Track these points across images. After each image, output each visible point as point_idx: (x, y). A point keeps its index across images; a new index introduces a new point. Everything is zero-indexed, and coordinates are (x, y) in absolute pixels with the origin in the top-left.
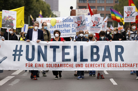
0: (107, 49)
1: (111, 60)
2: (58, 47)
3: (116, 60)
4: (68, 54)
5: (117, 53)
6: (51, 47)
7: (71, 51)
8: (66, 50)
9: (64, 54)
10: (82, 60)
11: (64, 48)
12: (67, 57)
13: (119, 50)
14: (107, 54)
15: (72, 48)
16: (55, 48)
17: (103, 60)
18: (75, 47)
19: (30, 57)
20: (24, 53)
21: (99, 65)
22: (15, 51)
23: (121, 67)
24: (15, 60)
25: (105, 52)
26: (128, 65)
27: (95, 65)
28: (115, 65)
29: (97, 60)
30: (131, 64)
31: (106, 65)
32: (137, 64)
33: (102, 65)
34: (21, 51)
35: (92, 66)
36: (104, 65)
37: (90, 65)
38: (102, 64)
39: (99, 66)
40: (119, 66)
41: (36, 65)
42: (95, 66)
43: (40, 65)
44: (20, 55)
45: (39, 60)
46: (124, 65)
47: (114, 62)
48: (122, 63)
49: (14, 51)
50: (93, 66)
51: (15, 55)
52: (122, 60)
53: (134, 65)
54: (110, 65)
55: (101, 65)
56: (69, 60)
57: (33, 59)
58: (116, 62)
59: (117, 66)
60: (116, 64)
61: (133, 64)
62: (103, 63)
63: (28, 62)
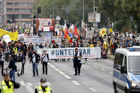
0: (84, 50)
1: (86, 54)
2: (67, 50)
3: (88, 54)
4: (71, 52)
5: (88, 52)
6: (65, 50)
7: (72, 51)
8: (70, 51)
9: (69, 52)
11: (69, 50)
12: (70, 53)
13: (89, 51)
15: (72, 50)
16: (66, 50)
17: (83, 54)
18: (73, 50)
19: (57, 54)
20: (55, 53)
22: (52, 52)
23: (89, 57)
25: (84, 52)
31: (84, 56)
34: (54, 52)
41: (59, 57)
43: (61, 57)
44: (54, 53)
45: (60, 55)
46: (91, 56)
47: (87, 55)
51: (52, 54)
52: (90, 54)
56: (71, 55)
57: (58, 55)
63: (57, 56)
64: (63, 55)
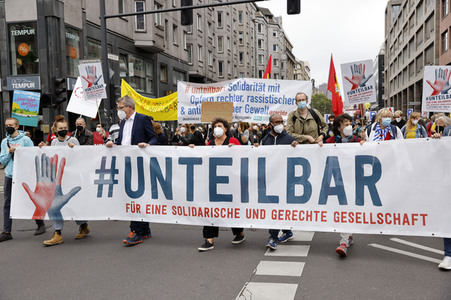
0: (332, 167)
1: (343, 200)
2: (199, 161)
3: (360, 201)
4: (225, 180)
5: (361, 180)
6: (182, 161)
7: (233, 172)
8: (221, 171)
9: (215, 180)
10: (263, 198)
11: (215, 162)
14: (333, 184)
15: (237, 164)
16: (190, 163)
17: (323, 201)
18: (245, 162)
19: (135, 187)
20: (121, 177)
21: (311, 216)
22: (101, 171)
23: (372, 223)
24: (100, 195)
26: (397, 219)
27: (298, 214)
28: (354, 217)
29: (304, 199)
30: (406, 215)
31: (330, 216)
32: (424, 216)
33: (319, 215)
34: (114, 171)
35: (291, 216)
36: (323, 216)
37: (284, 213)
38: (317, 212)
39: (309, 216)
40: (368, 219)
41: (147, 209)
42: (297, 217)
43: (158, 210)
44: (113, 182)
45: (155, 196)
46: (384, 218)
47: (351, 206)
48: (376, 210)
49: (97, 171)
50: (294, 215)
52: (377, 201)
53: (413, 220)
54: (340, 216)
55: (314, 215)
57: (140, 192)
58: (359, 209)
59: (362, 220)
60: (357, 214)
61: (413, 215)
62: (321, 208)
63: (130, 200)
64: (169, 196)
